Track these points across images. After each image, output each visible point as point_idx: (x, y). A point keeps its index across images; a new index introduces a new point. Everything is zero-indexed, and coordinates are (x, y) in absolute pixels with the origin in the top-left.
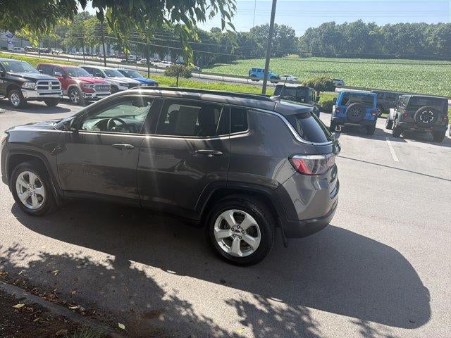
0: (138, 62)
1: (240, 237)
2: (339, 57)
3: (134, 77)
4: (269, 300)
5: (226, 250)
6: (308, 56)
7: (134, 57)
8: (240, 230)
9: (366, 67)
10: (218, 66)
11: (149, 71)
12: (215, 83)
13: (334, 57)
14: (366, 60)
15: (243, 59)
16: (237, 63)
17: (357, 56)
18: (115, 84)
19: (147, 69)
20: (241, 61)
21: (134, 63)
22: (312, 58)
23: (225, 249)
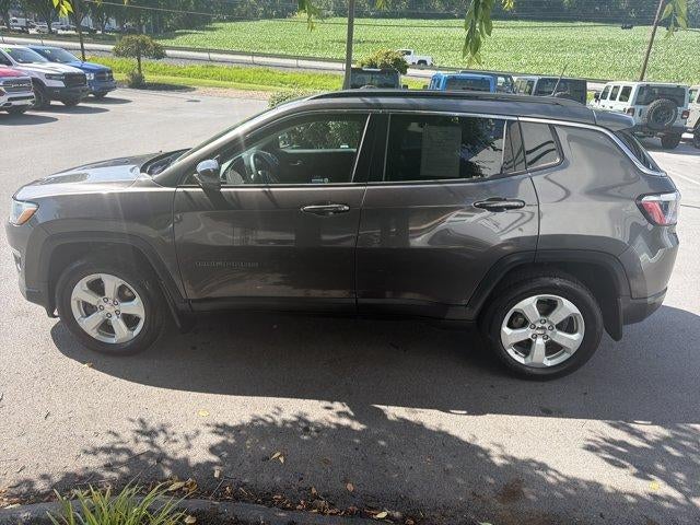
0: (32, 31)
1: (545, 336)
2: (375, 17)
3: (65, 61)
4: (632, 425)
5: (522, 361)
6: (328, 16)
7: (22, 21)
8: (546, 325)
9: (417, 32)
10: (182, 34)
11: (83, 49)
12: (196, 64)
13: (368, 16)
14: (415, 22)
15: (224, 21)
16: (214, 29)
17: (401, 16)
18: (37, 76)
19: (79, 45)
20: (221, 24)
21: (23, 32)
22: (335, 20)
23: (520, 359)
